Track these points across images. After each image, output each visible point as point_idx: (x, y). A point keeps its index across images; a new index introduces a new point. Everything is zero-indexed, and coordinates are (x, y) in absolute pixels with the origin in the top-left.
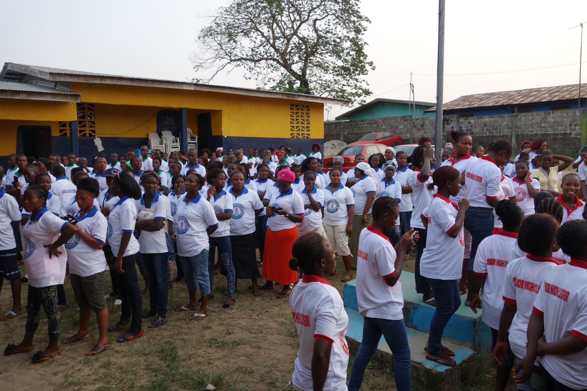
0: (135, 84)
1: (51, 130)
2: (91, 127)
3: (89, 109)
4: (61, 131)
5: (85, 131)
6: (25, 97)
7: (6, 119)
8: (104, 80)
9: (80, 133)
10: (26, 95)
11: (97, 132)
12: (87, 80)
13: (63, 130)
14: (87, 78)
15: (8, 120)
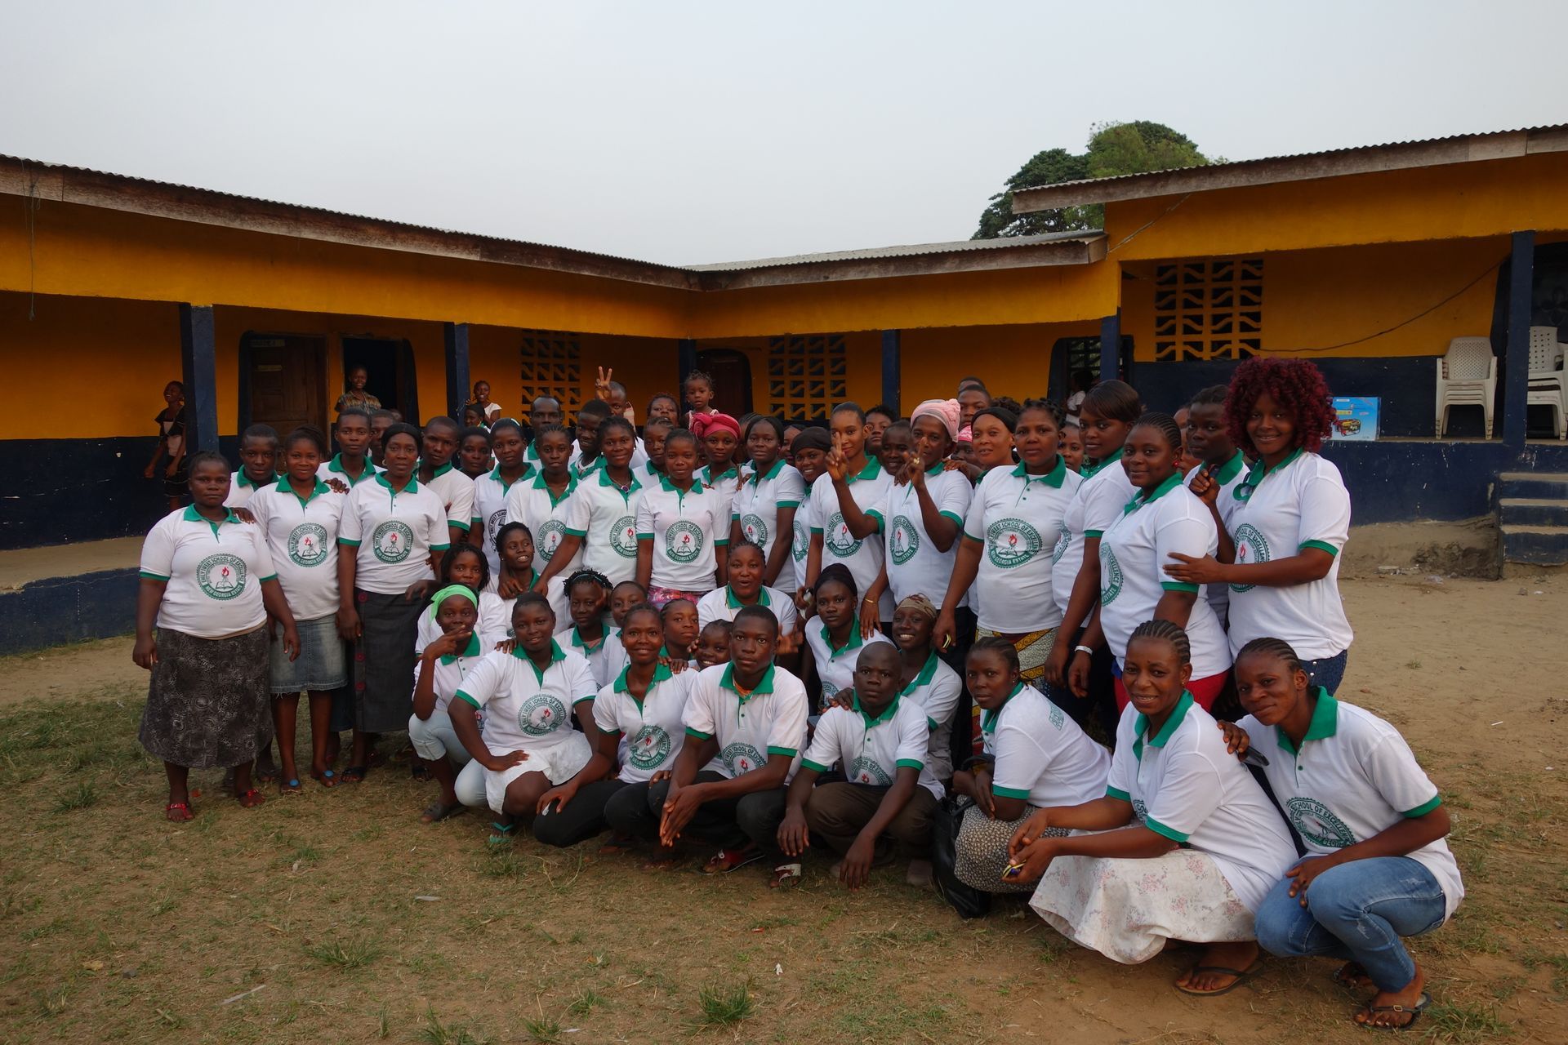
0: (1265, 179)
1: (1133, 347)
2: (1249, 329)
3: (1247, 275)
4: (1161, 347)
5: (1229, 342)
6: (956, 268)
7: (950, 325)
8: (1159, 185)
9: (1213, 350)
10: (957, 261)
11: (1263, 345)
12: (1109, 195)
13: (1166, 345)
14: (1111, 190)
15: (954, 328)
